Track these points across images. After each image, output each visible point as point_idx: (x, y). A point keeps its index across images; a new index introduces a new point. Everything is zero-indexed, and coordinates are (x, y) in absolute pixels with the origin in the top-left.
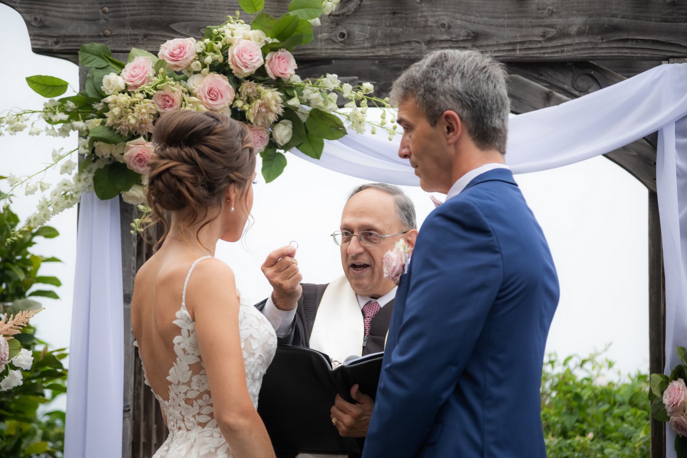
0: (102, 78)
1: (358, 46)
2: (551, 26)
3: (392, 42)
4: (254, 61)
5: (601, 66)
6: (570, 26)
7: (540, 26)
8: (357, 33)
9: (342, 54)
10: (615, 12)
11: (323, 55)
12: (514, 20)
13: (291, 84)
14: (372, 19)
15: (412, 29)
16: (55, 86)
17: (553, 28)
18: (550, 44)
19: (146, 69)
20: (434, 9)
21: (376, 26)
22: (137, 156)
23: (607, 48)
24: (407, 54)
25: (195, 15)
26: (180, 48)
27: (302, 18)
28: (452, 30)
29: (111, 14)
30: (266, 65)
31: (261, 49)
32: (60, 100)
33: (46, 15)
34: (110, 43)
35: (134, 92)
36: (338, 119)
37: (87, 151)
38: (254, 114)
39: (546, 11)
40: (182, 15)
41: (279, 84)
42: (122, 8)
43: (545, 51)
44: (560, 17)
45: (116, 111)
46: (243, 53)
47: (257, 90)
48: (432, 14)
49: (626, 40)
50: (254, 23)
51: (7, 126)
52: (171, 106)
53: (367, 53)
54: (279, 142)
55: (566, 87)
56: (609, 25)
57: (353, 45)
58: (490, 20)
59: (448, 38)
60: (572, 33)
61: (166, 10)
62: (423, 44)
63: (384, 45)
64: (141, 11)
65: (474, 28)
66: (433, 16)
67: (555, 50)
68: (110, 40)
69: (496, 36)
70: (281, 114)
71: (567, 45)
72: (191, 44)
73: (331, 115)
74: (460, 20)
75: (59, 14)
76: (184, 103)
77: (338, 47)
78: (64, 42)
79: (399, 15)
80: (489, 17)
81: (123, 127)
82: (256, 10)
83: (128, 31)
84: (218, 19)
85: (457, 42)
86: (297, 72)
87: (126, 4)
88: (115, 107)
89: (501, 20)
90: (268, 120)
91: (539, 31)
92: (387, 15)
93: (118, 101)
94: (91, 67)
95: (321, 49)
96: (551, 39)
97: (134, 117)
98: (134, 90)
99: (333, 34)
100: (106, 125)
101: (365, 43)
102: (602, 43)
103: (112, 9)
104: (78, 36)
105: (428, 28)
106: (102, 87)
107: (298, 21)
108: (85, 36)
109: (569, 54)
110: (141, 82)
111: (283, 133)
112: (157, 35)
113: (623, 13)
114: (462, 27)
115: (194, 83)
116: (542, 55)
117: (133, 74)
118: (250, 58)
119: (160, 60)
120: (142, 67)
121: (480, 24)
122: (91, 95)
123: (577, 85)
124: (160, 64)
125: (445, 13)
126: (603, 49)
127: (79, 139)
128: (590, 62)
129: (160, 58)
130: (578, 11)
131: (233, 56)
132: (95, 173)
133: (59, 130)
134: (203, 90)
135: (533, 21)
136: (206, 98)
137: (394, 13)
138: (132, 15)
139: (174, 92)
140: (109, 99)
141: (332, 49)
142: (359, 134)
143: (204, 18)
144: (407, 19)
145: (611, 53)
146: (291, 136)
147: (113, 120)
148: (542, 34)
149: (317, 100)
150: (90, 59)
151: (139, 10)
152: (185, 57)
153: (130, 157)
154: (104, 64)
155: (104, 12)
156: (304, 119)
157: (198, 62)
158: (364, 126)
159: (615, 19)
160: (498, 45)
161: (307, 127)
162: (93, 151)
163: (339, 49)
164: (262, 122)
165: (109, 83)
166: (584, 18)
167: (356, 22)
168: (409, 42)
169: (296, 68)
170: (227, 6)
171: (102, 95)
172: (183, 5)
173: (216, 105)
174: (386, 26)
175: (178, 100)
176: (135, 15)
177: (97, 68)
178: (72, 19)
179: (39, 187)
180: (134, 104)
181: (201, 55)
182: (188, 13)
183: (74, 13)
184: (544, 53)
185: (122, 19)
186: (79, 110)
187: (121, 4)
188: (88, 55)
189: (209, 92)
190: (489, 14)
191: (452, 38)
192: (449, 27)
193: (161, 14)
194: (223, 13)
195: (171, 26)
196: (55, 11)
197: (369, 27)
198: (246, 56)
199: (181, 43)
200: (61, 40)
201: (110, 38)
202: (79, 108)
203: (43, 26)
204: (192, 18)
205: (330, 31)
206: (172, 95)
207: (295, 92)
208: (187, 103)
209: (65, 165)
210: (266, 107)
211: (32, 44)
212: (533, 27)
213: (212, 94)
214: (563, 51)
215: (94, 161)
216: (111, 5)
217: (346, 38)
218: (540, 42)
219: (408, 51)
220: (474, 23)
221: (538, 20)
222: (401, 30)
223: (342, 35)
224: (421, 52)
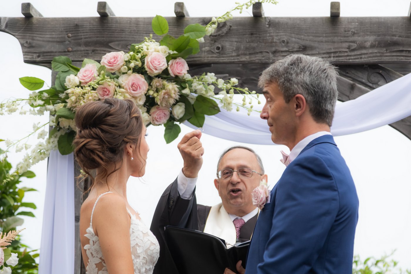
0: (65, 78)
1: (228, 55)
2: (354, 42)
3: (250, 52)
4: (161, 65)
5: (386, 68)
6: (365, 42)
7: (346, 42)
8: (228, 46)
9: (217, 60)
10: (395, 33)
11: (206, 61)
12: (329, 38)
13: (184, 80)
14: (238, 38)
15: (263, 44)
16: (36, 83)
17: (355, 43)
18: (353, 53)
19: (92, 72)
20: (278, 31)
21: (240, 42)
23: (390, 56)
24: (260, 60)
25: (125, 37)
26: (114, 58)
27: (192, 38)
28: (289, 45)
29: (72, 38)
30: (169, 68)
31: (166, 58)
32: (39, 92)
33: (33, 39)
34: (71, 56)
35: (84, 86)
36: (215, 102)
37: (55, 124)
38: (160, 99)
39: (350, 32)
40: (117, 37)
41: (177, 80)
42: (80, 34)
43: (350, 58)
44: (359, 36)
45: (73, 98)
46: (154, 61)
47: (163, 84)
48: (276, 34)
49: (402, 51)
50: (162, 41)
51: (6, 109)
52: (108, 95)
53: (234, 59)
54: (176, 117)
55: (364, 81)
56: (391, 41)
57: (225, 54)
58: (314, 38)
59: (287, 49)
60: (367, 46)
61: (107, 34)
62: (270, 53)
63: (245, 54)
64: (91, 36)
65: (303, 43)
66: (277, 36)
67: (356, 57)
68: (71, 54)
69: (318, 48)
70: (178, 99)
71: (364, 54)
72: (121, 56)
73: (210, 99)
74: (295, 38)
75: (41, 39)
76: (116, 93)
77: (215, 56)
78: (43, 56)
79: (255, 35)
80: (313, 36)
82: (163, 33)
83: (82, 48)
84: (139, 39)
85: (293, 52)
86: (189, 72)
87: (82, 32)
88: (73, 96)
89: (321, 38)
90: (170, 103)
91: (346, 45)
92: (247, 36)
93: (75, 92)
94: (59, 71)
95: (204, 57)
96: (353, 50)
97: (84, 102)
98: (84, 85)
99: (212, 48)
100: (67, 107)
101: (233, 53)
102: (387, 53)
103: (73, 35)
104: (52, 52)
105: (274, 43)
106: (65, 83)
107: (189, 40)
108: (56, 52)
109: (365, 59)
110: (89, 80)
111: (179, 111)
112: (101, 50)
113: (399, 34)
114: (295, 43)
115: (123, 80)
116: (348, 61)
117: (85, 75)
118: (158, 64)
119: (102, 66)
120: (90, 70)
121: (307, 41)
122: (58, 89)
123: (371, 80)
124: (102, 68)
125: (285, 34)
126: (387, 57)
127: (50, 116)
128: (379, 65)
129: (102, 65)
130: (371, 32)
131: (148, 62)
132: (60, 138)
133: (38, 111)
134: (128, 84)
135: (342, 38)
136: (130, 89)
137: (252, 34)
138: (85, 38)
139: (110, 86)
140: (69, 91)
141: (211, 57)
142: (229, 111)
143: (130, 39)
144: (260, 37)
145: (392, 59)
146: (184, 113)
147: (71, 104)
148: (347, 47)
149: (201, 89)
150: (58, 66)
151: (90, 35)
152: (117, 64)
154: (67, 69)
155: (69, 37)
156: (192, 102)
157: (125, 67)
158: (231, 106)
159: (394, 37)
161: (195, 107)
162: (58, 124)
163: (216, 57)
164: (165, 104)
165: (70, 81)
166: (375, 37)
167: (227, 39)
168: (261, 52)
169: (188, 69)
170: (145, 31)
171: (65, 88)
172: (117, 31)
173: (136, 94)
174: (247, 42)
175: (112, 91)
176: (87, 38)
177: (63, 72)
178: (49, 41)
179: (24, 147)
180: (84, 94)
181: (128, 62)
182: (120, 36)
183: (50, 38)
184: (349, 59)
185: (79, 41)
186: (51, 98)
187: (79, 32)
188: (57, 63)
189: (132, 86)
190: (313, 35)
191: (289, 49)
192: (288, 43)
193: (104, 37)
194: (142, 36)
195: (110, 44)
196: (38, 37)
197: (236, 43)
198: (156, 62)
199: (115, 55)
200: (41, 55)
201: (72, 53)
202: (51, 97)
203: (31, 46)
204: (122, 39)
205: (210, 46)
206: (108, 88)
207: (187, 85)
208: (118, 92)
209: (41, 133)
210: (168, 95)
211: (24, 58)
212: (341, 42)
213: (134, 87)
214: (361, 58)
215: (59, 130)
216: (73, 32)
217: (221, 50)
218: (346, 52)
219: (260, 58)
220: (304, 40)
221: (345, 38)
222: (256, 44)
223: (218, 48)
224: (269, 59)
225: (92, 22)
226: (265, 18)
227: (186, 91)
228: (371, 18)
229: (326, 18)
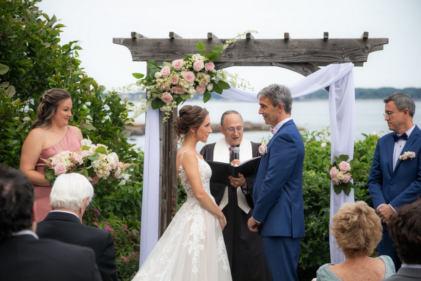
0: (155, 73)
1: (234, 58)
2: (296, 52)
3: (245, 57)
4: (201, 66)
5: (312, 64)
6: (301, 51)
7: (292, 52)
8: (234, 54)
9: (229, 61)
10: (316, 47)
11: (223, 61)
12: (284, 50)
13: (213, 72)
14: (239, 50)
15: (251, 53)
16: (140, 76)
18: (295, 58)
19: (168, 70)
20: (258, 46)
21: (240, 52)
22: (165, 98)
25: (183, 49)
26: (178, 63)
28: (264, 53)
30: (205, 67)
31: (204, 62)
32: (142, 80)
33: (137, 50)
35: (164, 78)
36: (228, 83)
37: (150, 95)
38: (201, 83)
39: (294, 47)
40: (179, 49)
41: (210, 73)
42: (160, 47)
44: (298, 49)
45: (159, 84)
47: (202, 75)
49: (319, 56)
50: (202, 54)
52: (176, 81)
54: (209, 90)
55: (300, 70)
56: (314, 51)
57: (233, 58)
59: (263, 55)
60: (302, 54)
61: (174, 47)
62: (255, 57)
63: (242, 58)
65: (271, 52)
66: (258, 49)
67: (297, 59)
68: (156, 57)
69: (278, 55)
70: (210, 82)
71: (301, 58)
72: (182, 62)
73: (225, 82)
74: (267, 50)
75: (141, 49)
76: (180, 81)
77: (228, 59)
78: (142, 58)
80: (276, 49)
81: (161, 89)
82: (202, 50)
83: (161, 54)
85: (266, 57)
89: (280, 50)
90: (206, 84)
91: (292, 53)
92: (243, 48)
93: (160, 81)
95: (222, 59)
96: (296, 56)
97: (164, 86)
99: (226, 55)
100: (156, 88)
101: (236, 57)
102: (312, 57)
103: (157, 48)
104: (147, 56)
105: (256, 52)
107: (215, 53)
108: (148, 56)
109: (302, 60)
110: (166, 74)
111: (210, 87)
112: (171, 56)
113: (318, 47)
114: (267, 52)
115: (183, 74)
117: (164, 72)
121: (273, 51)
122: (151, 78)
123: (304, 70)
124: (172, 69)
125: (262, 48)
126: (312, 59)
128: (309, 63)
129: (173, 66)
130: (304, 47)
131: (195, 66)
132: (152, 102)
133: (142, 89)
134: (185, 76)
135: (290, 50)
136: (186, 79)
137: (246, 48)
138: (163, 49)
139: (176, 77)
140: (157, 80)
141: (226, 59)
142: (234, 88)
145: (315, 60)
146: (213, 88)
147: (158, 87)
149: (221, 78)
150: (150, 65)
151: (166, 48)
152: (180, 66)
153: (163, 98)
154: (154, 67)
155: (155, 49)
156: (217, 83)
157: (184, 67)
159: (316, 49)
160: (279, 58)
161: (218, 85)
162: (152, 95)
164: (204, 85)
165: (157, 75)
166: (306, 49)
167: (234, 50)
168: (250, 57)
169: (214, 67)
170: (193, 46)
171: (154, 78)
172: (179, 46)
173: (190, 81)
174: (243, 52)
175: (178, 80)
177: (153, 69)
178: (145, 51)
180: (164, 82)
181: (185, 65)
183: (146, 49)
184: (293, 60)
185: (160, 51)
186: (148, 83)
189: (187, 77)
192: (263, 52)
193: (172, 49)
195: (175, 53)
197: (238, 52)
198: (199, 66)
199: (179, 61)
200: (141, 58)
202: (148, 81)
203: (136, 53)
206: (176, 78)
207: (214, 75)
210: (205, 81)
211: (132, 58)
212: (290, 52)
214: (299, 60)
216: (157, 46)
217: (231, 56)
218: (292, 57)
219: (250, 60)
220: (271, 51)
221: (292, 50)
222: (248, 53)
223: (229, 55)
224: (254, 60)
225: (166, 41)
226: (252, 39)
227: (213, 78)
228: (304, 40)
229: (282, 40)
